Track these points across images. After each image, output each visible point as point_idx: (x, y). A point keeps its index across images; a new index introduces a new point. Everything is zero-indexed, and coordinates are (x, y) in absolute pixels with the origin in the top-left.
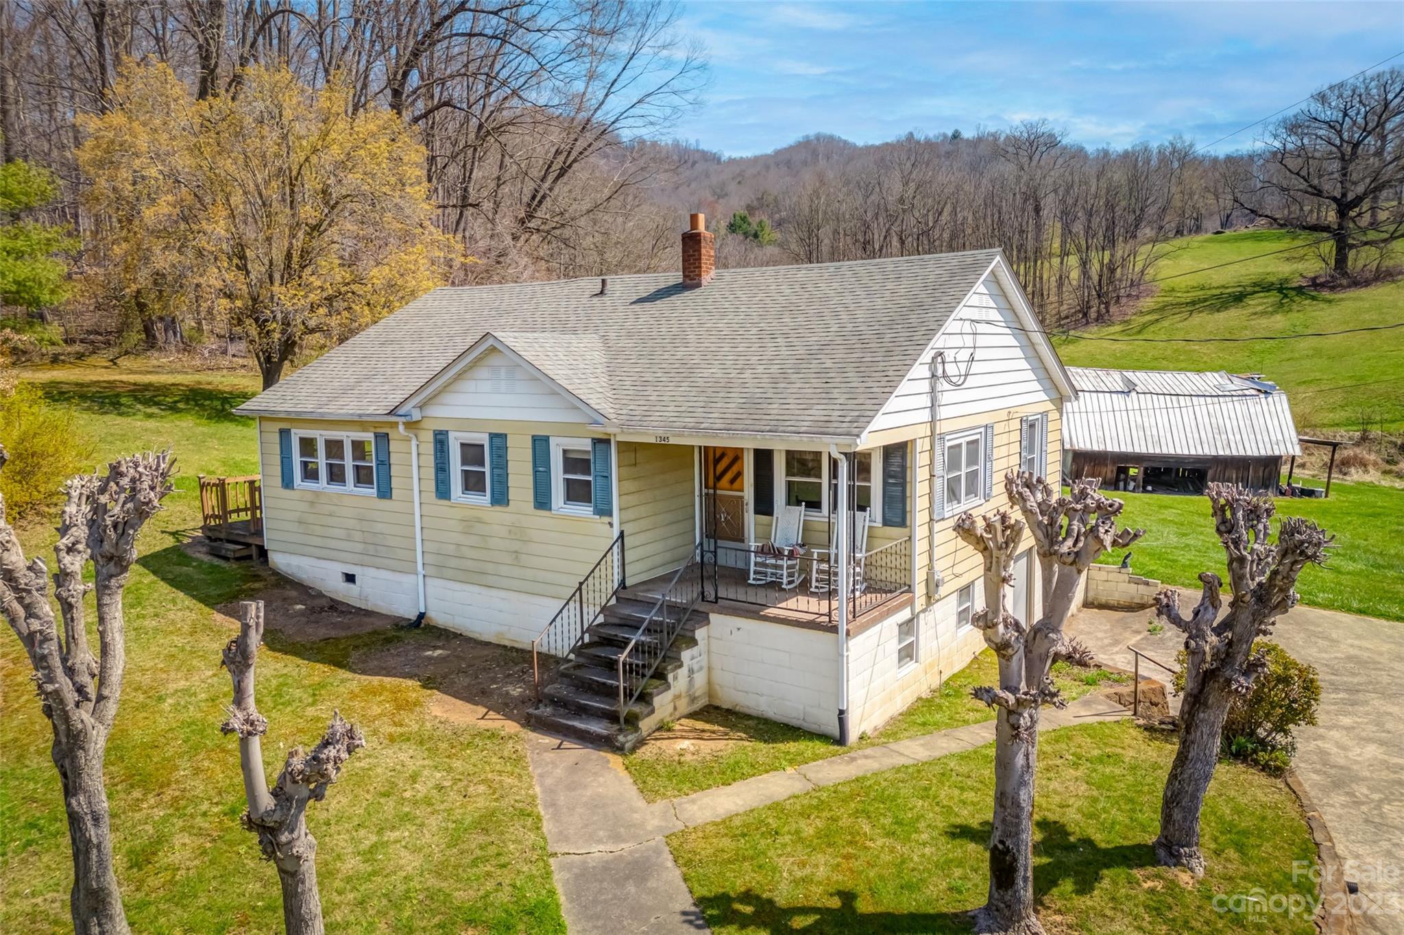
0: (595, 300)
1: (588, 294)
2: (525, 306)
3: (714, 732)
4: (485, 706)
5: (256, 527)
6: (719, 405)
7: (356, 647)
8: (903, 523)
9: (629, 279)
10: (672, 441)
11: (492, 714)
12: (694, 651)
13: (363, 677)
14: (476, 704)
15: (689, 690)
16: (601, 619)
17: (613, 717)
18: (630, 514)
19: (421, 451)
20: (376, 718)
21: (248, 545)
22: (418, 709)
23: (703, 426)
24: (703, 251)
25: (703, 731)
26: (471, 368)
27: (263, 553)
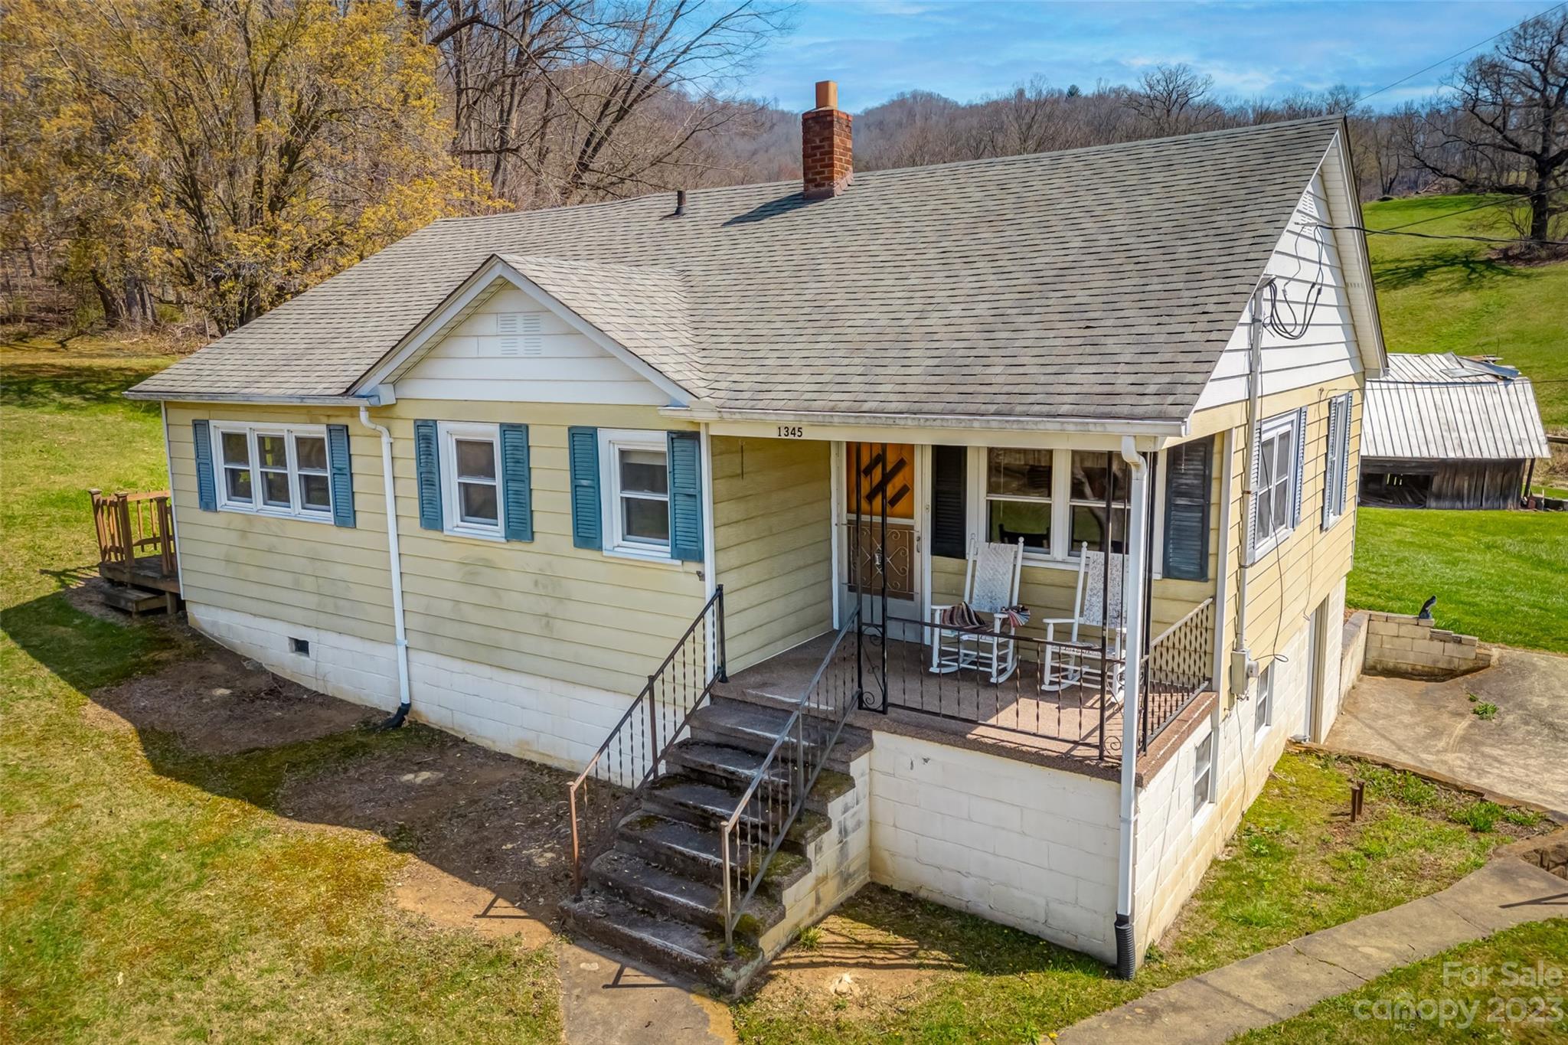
0: (668, 223)
1: (657, 214)
2: (563, 236)
3: (889, 949)
4: (493, 891)
5: (167, 565)
6: (889, 371)
7: (294, 766)
8: (1201, 575)
9: (722, 193)
10: (809, 434)
11: (503, 907)
12: (849, 796)
13: (296, 825)
14: (475, 882)
15: (840, 864)
16: (686, 734)
17: (713, 927)
18: (732, 558)
19: (397, 454)
20: (300, 916)
21: (160, 593)
22: (375, 895)
23: (866, 406)
24: (837, 140)
25: (871, 946)
26: (469, 316)
27: (181, 605)
